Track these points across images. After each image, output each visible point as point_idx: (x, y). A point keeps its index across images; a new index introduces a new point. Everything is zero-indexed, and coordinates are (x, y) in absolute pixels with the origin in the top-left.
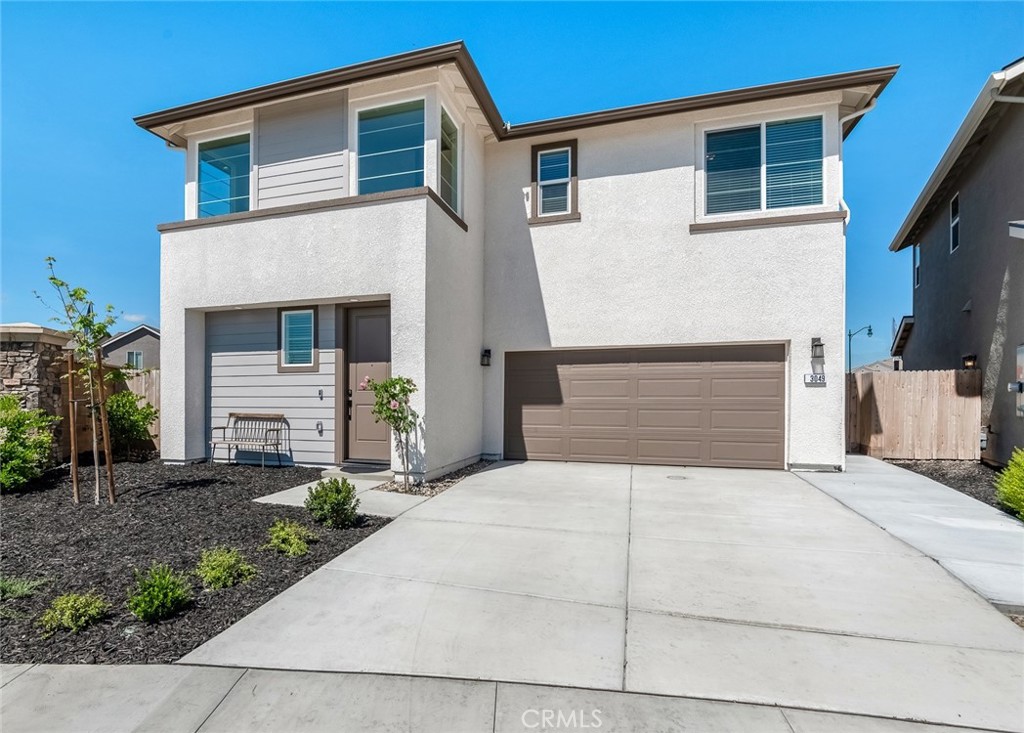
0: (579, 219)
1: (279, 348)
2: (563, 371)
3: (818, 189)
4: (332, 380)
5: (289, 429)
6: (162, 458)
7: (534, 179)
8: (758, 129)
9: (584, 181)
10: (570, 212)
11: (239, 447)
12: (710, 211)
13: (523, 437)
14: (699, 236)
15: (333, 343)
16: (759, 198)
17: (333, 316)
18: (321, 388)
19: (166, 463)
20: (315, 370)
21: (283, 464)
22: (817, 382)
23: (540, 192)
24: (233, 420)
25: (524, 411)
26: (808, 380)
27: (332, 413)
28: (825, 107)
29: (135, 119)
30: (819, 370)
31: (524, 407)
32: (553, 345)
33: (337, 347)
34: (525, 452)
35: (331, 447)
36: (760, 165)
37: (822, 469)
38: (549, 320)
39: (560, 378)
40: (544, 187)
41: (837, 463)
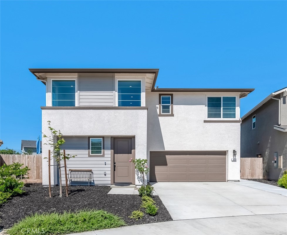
0: (173, 116)
1: (89, 149)
2: (167, 157)
3: (235, 114)
4: (110, 159)
5: (93, 174)
6: (43, 184)
7: (160, 103)
8: (220, 98)
9: (175, 106)
10: (171, 114)
11: (72, 180)
12: (208, 117)
13: (155, 175)
14: (206, 124)
15: (110, 148)
16: (221, 115)
17: (110, 140)
18: (105, 162)
19: (44, 186)
20: (103, 156)
21: (92, 185)
22: (235, 160)
23: (161, 107)
24: (70, 171)
25: (155, 168)
26: (232, 160)
27: (110, 169)
28: (236, 95)
29: (29, 69)
30: (235, 158)
31: (156, 167)
32: (166, 150)
33: (111, 149)
34: (156, 179)
35: (110, 179)
36: (221, 107)
37: (235, 181)
38: (164, 143)
39: (167, 159)
40: (162, 106)
41: (239, 180)
